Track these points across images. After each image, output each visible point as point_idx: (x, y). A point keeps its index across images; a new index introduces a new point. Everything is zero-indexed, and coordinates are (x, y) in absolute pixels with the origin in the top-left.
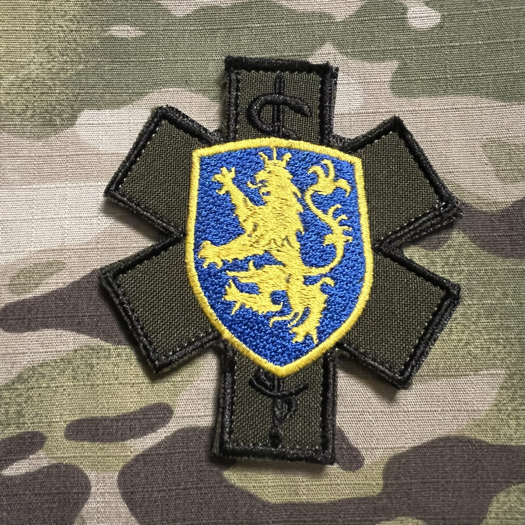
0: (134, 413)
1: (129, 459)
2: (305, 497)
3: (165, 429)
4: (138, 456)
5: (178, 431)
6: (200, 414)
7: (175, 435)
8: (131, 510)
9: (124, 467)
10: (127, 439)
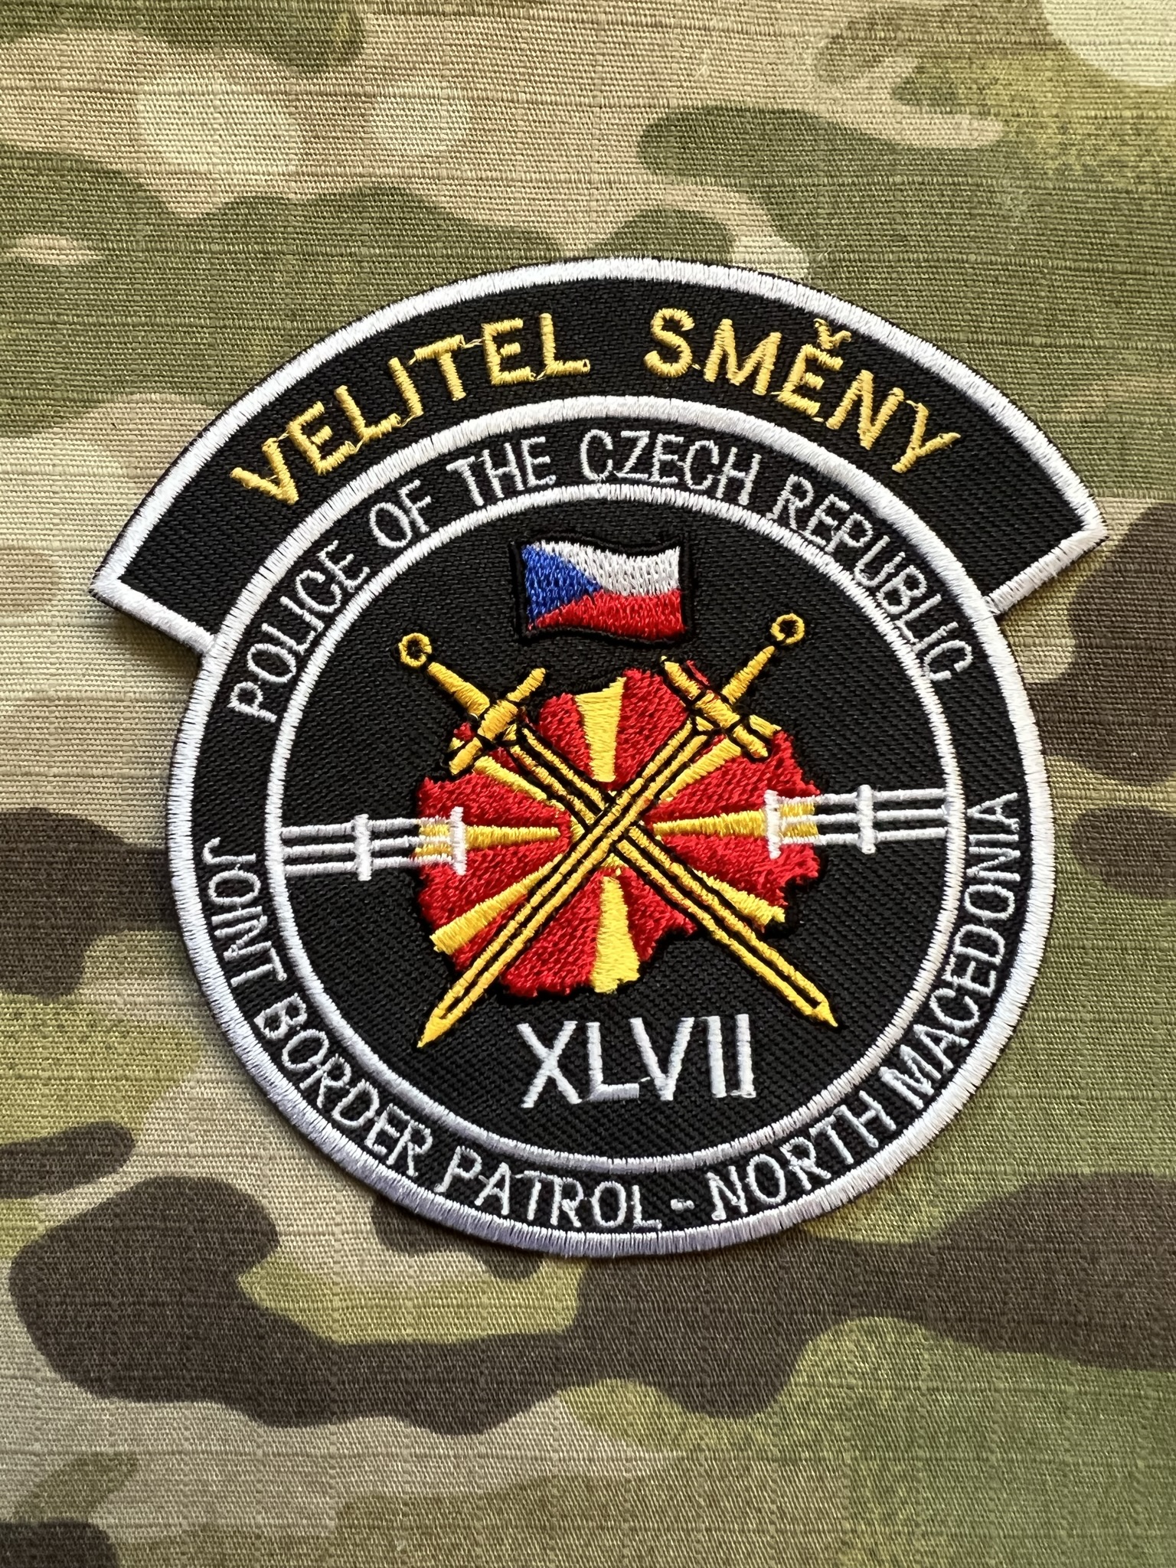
0: (49, 1141)
1: (34, 1236)
2: (410, 1331)
3: (117, 1177)
4: (56, 1229)
5: (144, 1183)
6: (193, 1151)
7: (137, 1191)
8: (36, 1340)
9: (25, 1251)
10: (33, 1194)
